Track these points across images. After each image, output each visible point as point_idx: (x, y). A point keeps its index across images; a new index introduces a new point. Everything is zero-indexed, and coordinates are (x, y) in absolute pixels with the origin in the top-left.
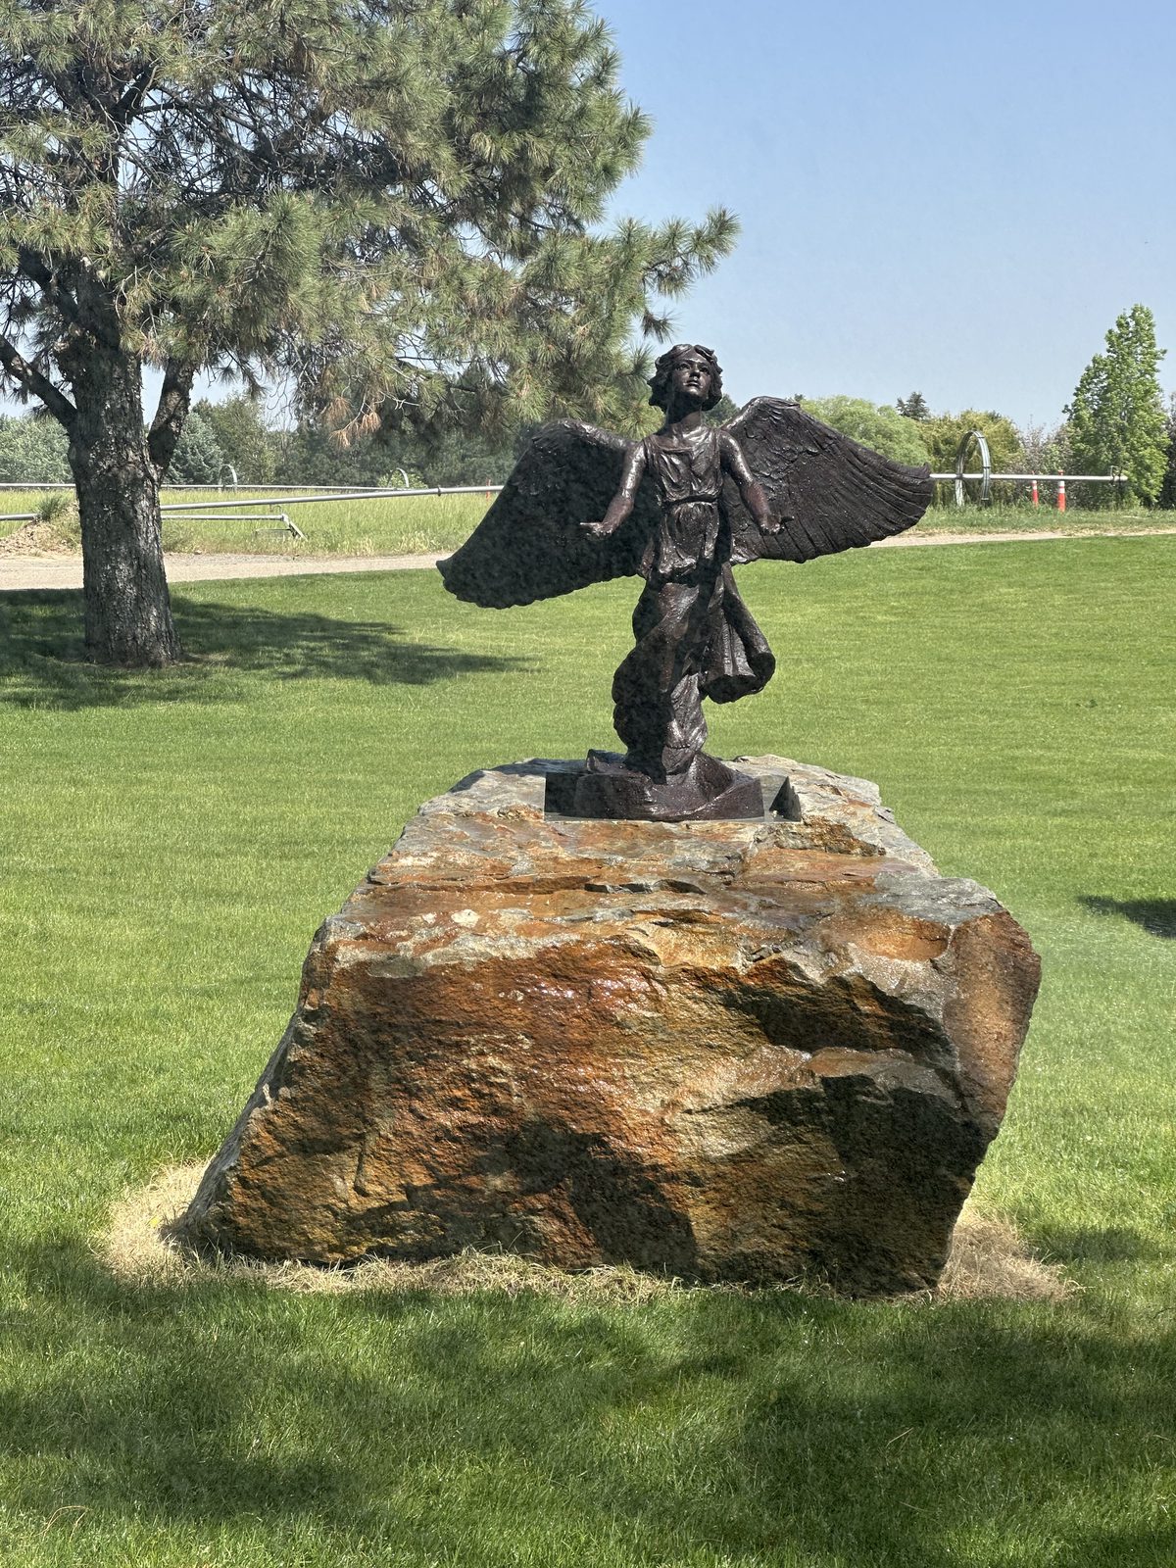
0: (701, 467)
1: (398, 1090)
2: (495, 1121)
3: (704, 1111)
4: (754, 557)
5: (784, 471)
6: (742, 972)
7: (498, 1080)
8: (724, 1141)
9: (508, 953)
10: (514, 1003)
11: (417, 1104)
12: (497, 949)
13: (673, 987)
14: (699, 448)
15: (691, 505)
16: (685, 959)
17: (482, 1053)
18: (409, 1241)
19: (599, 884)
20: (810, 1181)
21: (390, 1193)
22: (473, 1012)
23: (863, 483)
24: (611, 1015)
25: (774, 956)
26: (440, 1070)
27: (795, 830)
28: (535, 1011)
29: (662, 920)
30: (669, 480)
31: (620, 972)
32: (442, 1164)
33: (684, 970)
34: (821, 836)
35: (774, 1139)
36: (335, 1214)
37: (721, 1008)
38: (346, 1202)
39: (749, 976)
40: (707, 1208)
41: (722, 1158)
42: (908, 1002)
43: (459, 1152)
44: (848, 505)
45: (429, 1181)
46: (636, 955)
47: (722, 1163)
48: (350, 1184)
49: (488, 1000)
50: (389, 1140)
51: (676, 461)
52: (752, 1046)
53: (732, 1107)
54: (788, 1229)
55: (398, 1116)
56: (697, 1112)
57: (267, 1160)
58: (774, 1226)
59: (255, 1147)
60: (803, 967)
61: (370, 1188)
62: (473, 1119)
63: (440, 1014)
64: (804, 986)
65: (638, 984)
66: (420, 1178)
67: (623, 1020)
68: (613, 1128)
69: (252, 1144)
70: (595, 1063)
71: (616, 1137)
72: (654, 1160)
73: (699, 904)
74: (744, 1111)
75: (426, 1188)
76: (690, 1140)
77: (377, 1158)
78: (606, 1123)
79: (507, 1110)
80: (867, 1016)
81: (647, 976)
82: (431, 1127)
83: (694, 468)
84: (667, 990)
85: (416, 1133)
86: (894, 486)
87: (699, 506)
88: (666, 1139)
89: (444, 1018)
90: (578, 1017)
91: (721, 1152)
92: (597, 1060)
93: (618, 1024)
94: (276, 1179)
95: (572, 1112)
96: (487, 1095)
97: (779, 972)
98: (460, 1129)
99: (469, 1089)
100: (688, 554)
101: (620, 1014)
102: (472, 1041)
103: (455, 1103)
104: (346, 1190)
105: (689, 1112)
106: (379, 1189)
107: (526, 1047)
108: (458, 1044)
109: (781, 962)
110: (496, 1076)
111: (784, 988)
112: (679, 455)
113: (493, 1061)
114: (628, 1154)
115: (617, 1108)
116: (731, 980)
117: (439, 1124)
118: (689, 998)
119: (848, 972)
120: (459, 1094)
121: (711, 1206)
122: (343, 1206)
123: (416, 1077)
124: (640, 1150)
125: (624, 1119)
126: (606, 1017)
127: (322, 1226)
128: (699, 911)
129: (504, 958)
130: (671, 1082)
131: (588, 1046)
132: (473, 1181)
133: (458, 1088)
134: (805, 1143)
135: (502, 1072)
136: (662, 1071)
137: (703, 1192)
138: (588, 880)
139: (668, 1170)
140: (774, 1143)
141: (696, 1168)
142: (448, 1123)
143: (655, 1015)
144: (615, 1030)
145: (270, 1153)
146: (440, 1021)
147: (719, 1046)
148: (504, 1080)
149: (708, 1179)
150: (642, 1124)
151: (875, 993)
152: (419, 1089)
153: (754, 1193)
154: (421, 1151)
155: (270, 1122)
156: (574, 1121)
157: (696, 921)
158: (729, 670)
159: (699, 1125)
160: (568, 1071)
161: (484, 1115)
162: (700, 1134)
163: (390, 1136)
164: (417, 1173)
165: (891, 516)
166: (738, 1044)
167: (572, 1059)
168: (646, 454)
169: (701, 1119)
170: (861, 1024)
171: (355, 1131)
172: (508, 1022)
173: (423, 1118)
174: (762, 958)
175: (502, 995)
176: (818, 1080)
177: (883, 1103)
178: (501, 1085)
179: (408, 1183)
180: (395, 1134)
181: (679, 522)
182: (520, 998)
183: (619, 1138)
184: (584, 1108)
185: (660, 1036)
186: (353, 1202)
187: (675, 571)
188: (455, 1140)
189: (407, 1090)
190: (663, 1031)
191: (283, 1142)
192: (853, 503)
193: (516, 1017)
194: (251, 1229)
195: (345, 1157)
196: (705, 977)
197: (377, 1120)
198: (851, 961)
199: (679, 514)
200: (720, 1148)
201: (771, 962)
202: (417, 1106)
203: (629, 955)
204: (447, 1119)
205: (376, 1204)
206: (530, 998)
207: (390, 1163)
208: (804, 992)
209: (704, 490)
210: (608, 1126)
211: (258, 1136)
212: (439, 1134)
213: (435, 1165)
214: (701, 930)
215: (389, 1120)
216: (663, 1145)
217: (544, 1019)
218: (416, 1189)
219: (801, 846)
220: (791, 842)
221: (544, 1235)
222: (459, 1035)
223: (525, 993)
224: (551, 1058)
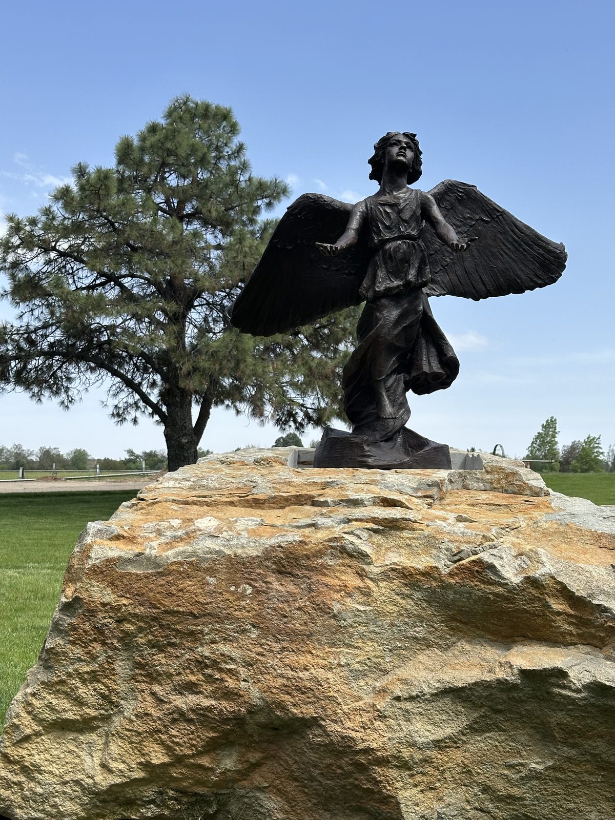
0: (406, 215)
1: (141, 675)
2: (224, 703)
3: (411, 698)
4: (444, 292)
5: (465, 233)
6: (445, 571)
7: (228, 667)
8: (430, 728)
9: (239, 552)
10: (243, 596)
11: (157, 688)
12: (230, 548)
13: (383, 584)
14: (405, 201)
15: (399, 242)
16: (396, 560)
17: (214, 642)
18: (149, 815)
19: (322, 499)
20: (510, 767)
21: (131, 770)
22: (208, 603)
23: (520, 245)
24: (329, 608)
25: (473, 558)
26: (178, 657)
27: (479, 476)
28: (261, 603)
29: (375, 527)
30: (383, 224)
31: (338, 570)
32: (177, 744)
33: (393, 570)
34: (499, 481)
35: (475, 726)
36: (83, 789)
37: (425, 604)
38: (92, 778)
39: (451, 575)
40: (415, 791)
41: (429, 744)
42: (595, 602)
43: (192, 733)
44: (510, 261)
45: (166, 760)
46: (351, 556)
47: (429, 749)
48: (97, 761)
49: (221, 593)
50: (131, 721)
51: (388, 210)
52: (454, 639)
53: (436, 694)
54: (489, 812)
55: (140, 699)
56: (406, 699)
57: (27, 739)
58: (476, 809)
59: (16, 727)
60: (499, 567)
61: (114, 765)
62: (207, 703)
63: (179, 606)
64: (500, 584)
65: (353, 581)
66: (158, 757)
67: (339, 613)
68: (329, 712)
69: (14, 724)
70: (314, 652)
71: (332, 721)
72: (366, 744)
73: (406, 514)
74: (447, 700)
75: (163, 765)
76: (399, 725)
77: (121, 738)
78: (323, 708)
79: (236, 694)
80: (559, 614)
81: (361, 574)
82: (168, 710)
83: (401, 215)
84: (378, 586)
85: (154, 714)
86: (541, 251)
87: (405, 243)
88: (377, 723)
89: (181, 609)
90: (299, 609)
91: (427, 737)
92: (315, 649)
93: (334, 616)
94: (32, 755)
95: (293, 697)
96: (217, 679)
97: (477, 571)
98: (193, 710)
99: (203, 674)
100: (397, 278)
101: (336, 607)
102: (206, 630)
103: (191, 688)
104: (94, 768)
105: (398, 699)
106: (122, 766)
107: (253, 636)
108: (192, 633)
109: (479, 562)
110: (226, 663)
111: (482, 586)
112: (391, 206)
113: (224, 648)
114: (343, 738)
115: (331, 694)
116: (435, 579)
117: (176, 706)
118: (398, 595)
119: (538, 572)
120: (193, 678)
121: (419, 789)
122: (90, 781)
123: (156, 663)
124: (353, 734)
125: (339, 704)
126: (324, 610)
127: (72, 799)
128: (406, 520)
129: (235, 555)
130: (381, 670)
131: (308, 636)
132: (205, 761)
133: (192, 673)
134: (504, 731)
135: (231, 659)
136: (374, 660)
137: (412, 776)
138: (314, 497)
139: (379, 753)
140: (476, 730)
141: (406, 753)
142: (184, 706)
143: (368, 608)
144: (333, 621)
145: (28, 731)
146: (178, 612)
147: (424, 639)
148: (232, 667)
149: (416, 763)
150: (356, 710)
151: (564, 592)
152: (160, 675)
153: (457, 777)
154: (159, 731)
155: (30, 704)
156: (294, 705)
157: (403, 529)
158: (426, 369)
159: (407, 711)
160: (291, 658)
161: (215, 699)
162: (408, 720)
163: (133, 718)
164: (156, 752)
165: (539, 273)
166: (440, 637)
167: (294, 647)
168: (366, 207)
169: (408, 705)
170: (554, 621)
171: (102, 712)
172: (237, 613)
173: (162, 701)
174: (461, 559)
175: (233, 588)
176: (516, 671)
177: (579, 696)
178: (230, 671)
179: (147, 761)
180: (136, 715)
181: (390, 254)
182: (249, 592)
183: (335, 722)
184: (303, 693)
185: (372, 628)
186: (98, 779)
187: (388, 290)
188: (190, 721)
189: (149, 675)
190: (375, 623)
191: (40, 721)
192: (514, 261)
193: (244, 608)
194: (11, 801)
195: (94, 736)
196: (411, 575)
197: (122, 702)
198: (542, 563)
199: (390, 248)
200: (427, 733)
201: (470, 562)
202: (157, 690)
203: (345, 555)
204: (181, 702)
205: (118, 780)
206: (258, 592)
207: (131, 743)
208: (499, 590)
209: (409, 231)
210: (326, 710)
211: (18, 716)
212: (175, 716)
213: (171, 744)
214: (407, 535)
215: (133, 702)
216: (375, 730)
217: (269, 611)
218: (154, 766)
219: (483, 488)
220: (476, 485)
221: (269, 810)
222: (194, 625)
223: (254, 587)
224: (276, 647)
